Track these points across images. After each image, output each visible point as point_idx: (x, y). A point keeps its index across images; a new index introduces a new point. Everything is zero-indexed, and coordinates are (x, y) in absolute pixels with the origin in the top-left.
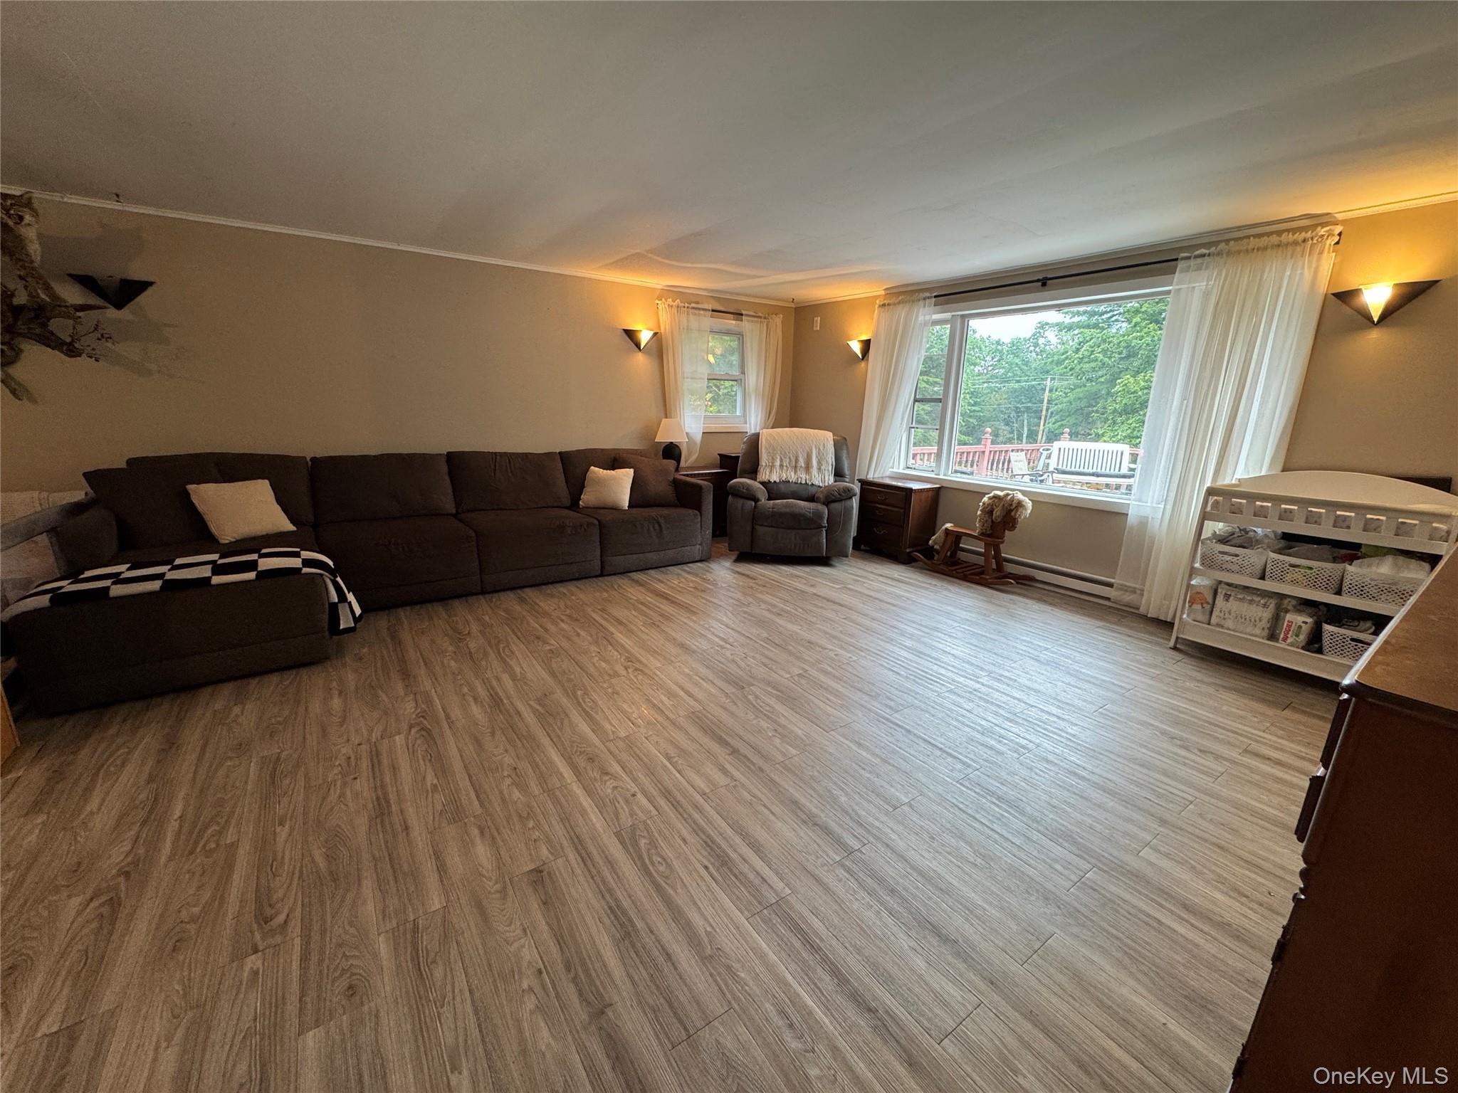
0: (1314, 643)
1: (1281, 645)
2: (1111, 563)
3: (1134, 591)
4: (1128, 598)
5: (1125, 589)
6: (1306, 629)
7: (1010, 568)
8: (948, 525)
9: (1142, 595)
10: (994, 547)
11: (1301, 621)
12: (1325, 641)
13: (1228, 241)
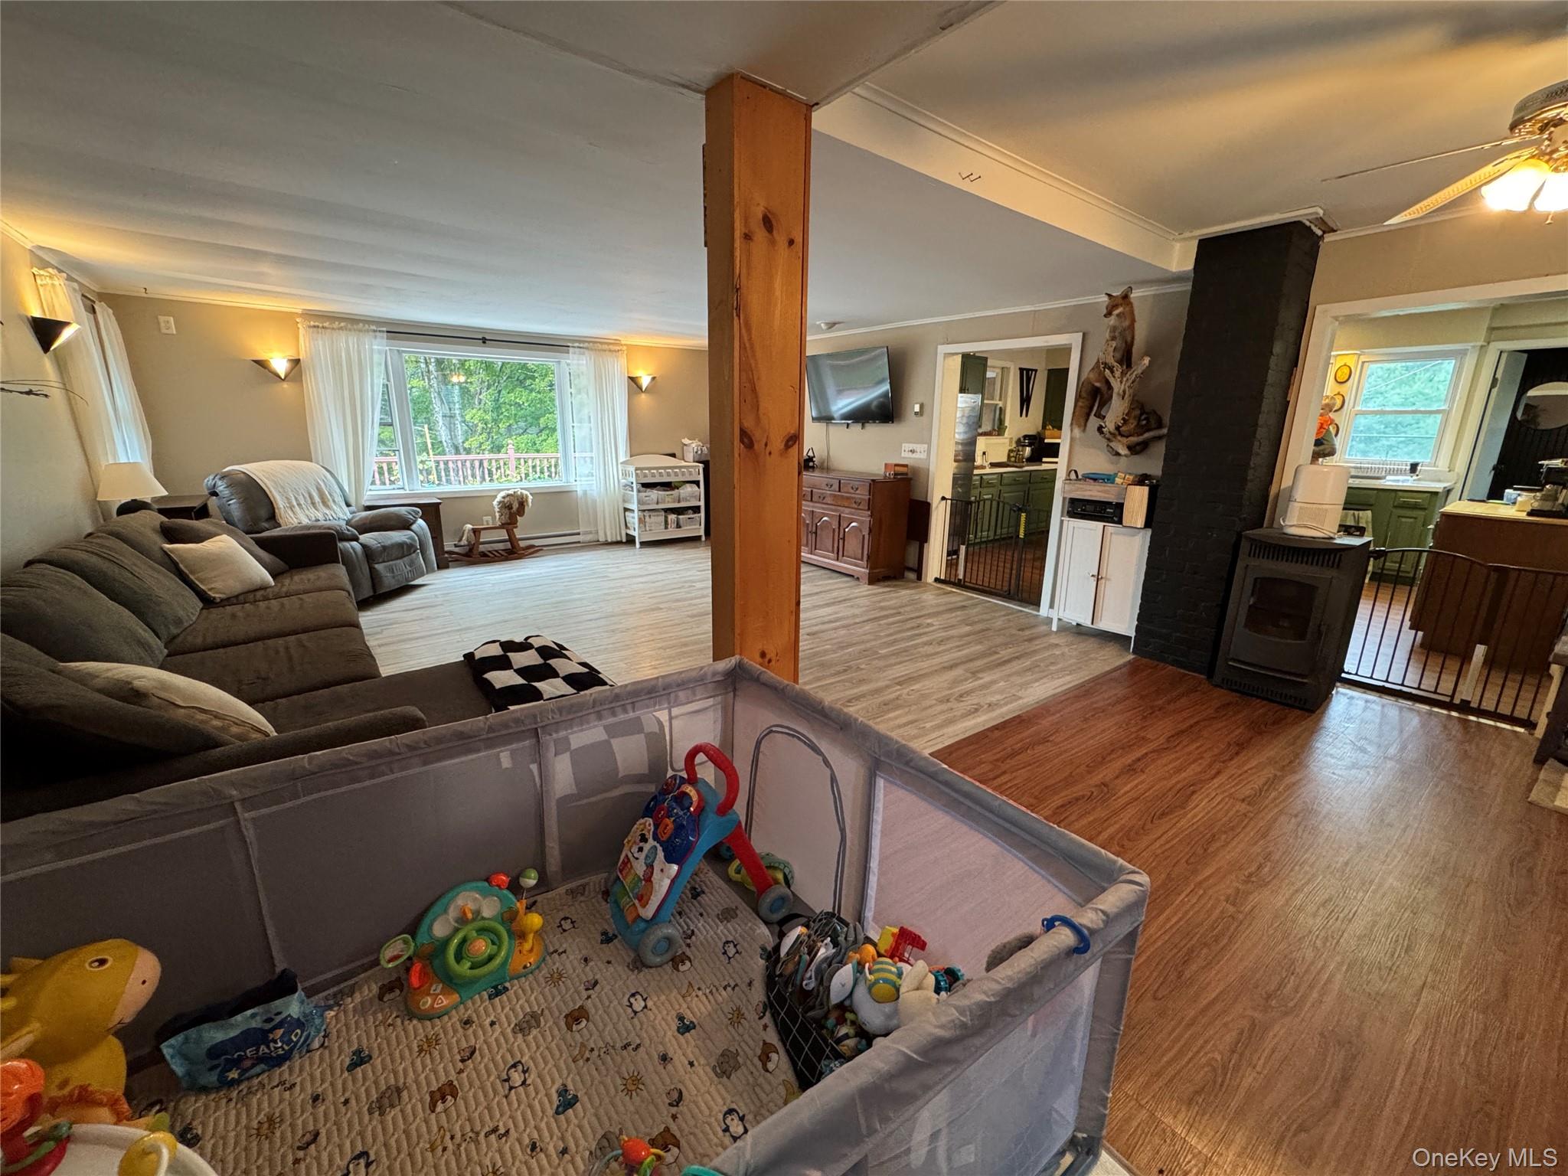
0: (678, 526)
1: (670, 530)
2: (575, 522)
3: (591, 533)
4: (589, 538)
5: (586, 533)
6: (675, 520)
7: (522, 544)
8: (469, 526)
9: (597, 532)
10: (510, 533)
11: (672, 517)
12: (681, 522)
13: (589, 342)
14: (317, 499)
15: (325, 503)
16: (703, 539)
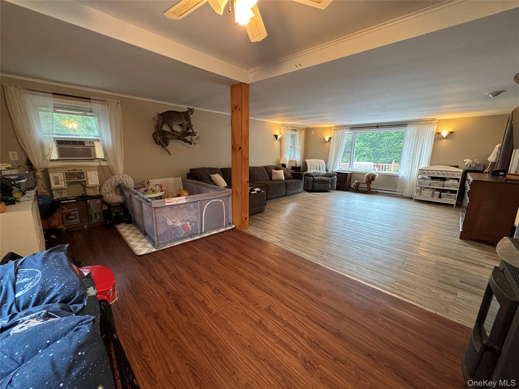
0: (440, 197)
1: (434, 198)
2: (396, 187)
4: (400, 194)
5: (399, 192)
6: (439, 194)
9: (404, 193)
10: (369, 186)
11: (438, 193)
12: (442, 196)
13: (417, 121)
14: (318, 168)
15: (320, 169)
16: (455, 206)
